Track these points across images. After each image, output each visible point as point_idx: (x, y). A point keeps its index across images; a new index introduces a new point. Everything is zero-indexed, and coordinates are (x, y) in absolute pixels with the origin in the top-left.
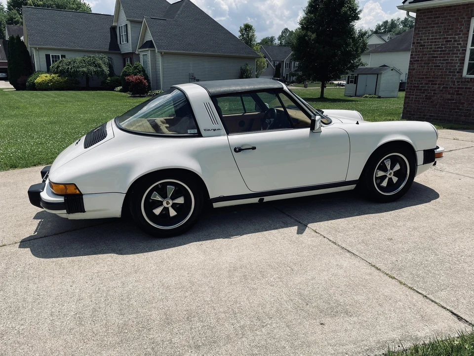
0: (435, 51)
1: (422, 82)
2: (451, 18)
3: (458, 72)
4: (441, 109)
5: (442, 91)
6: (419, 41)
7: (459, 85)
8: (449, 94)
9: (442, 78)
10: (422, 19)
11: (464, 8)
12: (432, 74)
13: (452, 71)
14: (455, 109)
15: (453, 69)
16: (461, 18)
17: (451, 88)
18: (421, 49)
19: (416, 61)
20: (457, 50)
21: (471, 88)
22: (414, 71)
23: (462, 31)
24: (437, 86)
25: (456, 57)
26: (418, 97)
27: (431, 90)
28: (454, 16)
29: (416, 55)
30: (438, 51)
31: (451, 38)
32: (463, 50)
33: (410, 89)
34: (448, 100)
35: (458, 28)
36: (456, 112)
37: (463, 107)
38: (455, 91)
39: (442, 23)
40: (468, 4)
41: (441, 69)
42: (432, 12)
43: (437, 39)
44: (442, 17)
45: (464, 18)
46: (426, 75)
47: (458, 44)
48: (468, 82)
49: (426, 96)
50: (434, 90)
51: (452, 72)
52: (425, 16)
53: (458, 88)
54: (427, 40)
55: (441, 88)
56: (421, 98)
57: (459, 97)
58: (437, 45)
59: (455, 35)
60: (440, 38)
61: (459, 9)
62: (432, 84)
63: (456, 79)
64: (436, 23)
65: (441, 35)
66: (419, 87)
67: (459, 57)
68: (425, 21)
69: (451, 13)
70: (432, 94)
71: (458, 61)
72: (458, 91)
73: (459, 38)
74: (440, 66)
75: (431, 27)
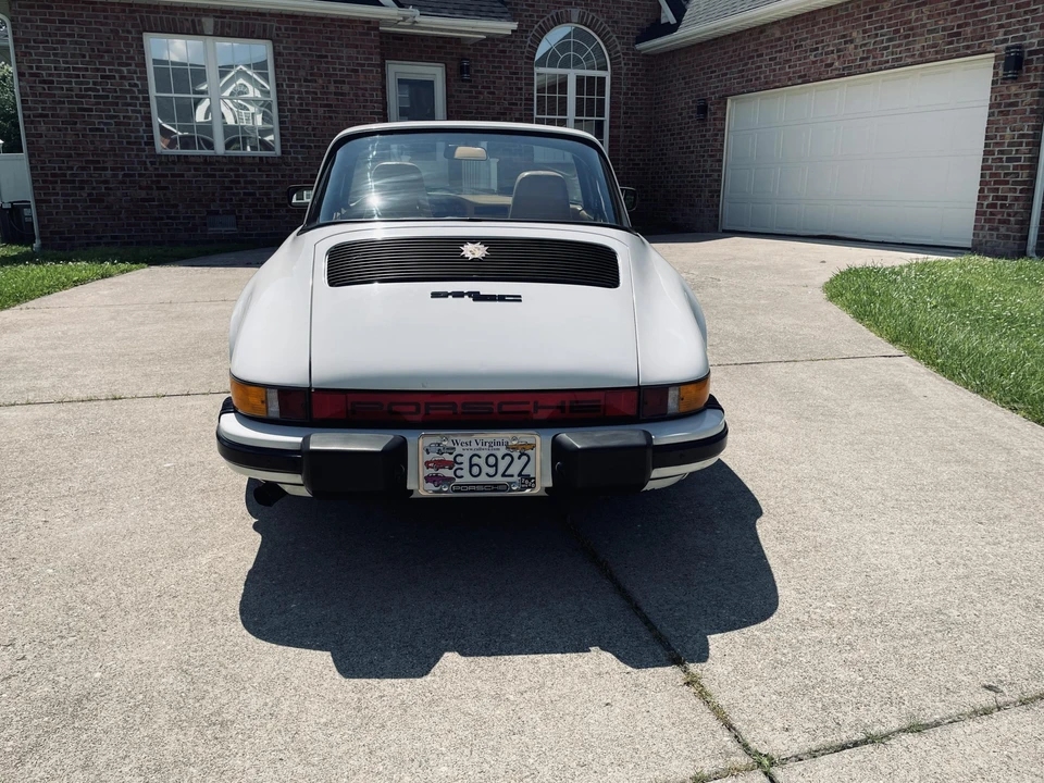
0: (83, 96)
1: (71, 164)
2: (101, 27)
3: (146, 144)
4: (133, 221)
5: (124, 182)
6: (35, 71)
7: (156, 169)
8: (141, 188)
9: (115, 155)
10: (28, 21)
11: (124, 11)
12: (91, 147)
13: (133, 140)
14: (162, 219)
15: (136, 138)
16: (123, 31)
17: (140, 175)
18: (44, 89)
19: (41, 116)
20: (132, 98)
21: (182, 176)
22: (42, 141)
23: (133, 58)
24: (109, 172)
25: (133, 111)
26: (71, 198)
27: (97, 182)
28: (106, 24)
29: (35, 102)
30: (89, 96)
31: (110, 70)
32: (144, 99)
33: (44, 181)
34: (143, 200)
35: (121, 51)
36: (167, 224)
37: (178, 212)
38: (152, 182)
39: (82, 37)
40: (130, 5)
41: (107, 136)
43: (79, 69)
44: (78, 23)
45: (129, 32)
46: (75, 149)
47: (130, 85)
48: (174, 162)
49: (89, 195)
50: (106, 182)
51: (135, 143)
52: (36, 14)
53: (157, 176)
54: (56, 68)
55: (120, 176)
56: (79, 201)
58: (82, 83)
59: (119, 65)
60: (86, 69)
61: (113, 11)
62: (95, 169)
63: (147, 157)
64: (69, 35)
65: (88, 63)
66: (65, 175)
67: (139, 112)
68: (37, 27)
69: (97, 17)
70: (103, 190)
71: (140, 121)
72: (159, 182)
73: (129, 71)
74: (103, 130)
75: (58, 42)
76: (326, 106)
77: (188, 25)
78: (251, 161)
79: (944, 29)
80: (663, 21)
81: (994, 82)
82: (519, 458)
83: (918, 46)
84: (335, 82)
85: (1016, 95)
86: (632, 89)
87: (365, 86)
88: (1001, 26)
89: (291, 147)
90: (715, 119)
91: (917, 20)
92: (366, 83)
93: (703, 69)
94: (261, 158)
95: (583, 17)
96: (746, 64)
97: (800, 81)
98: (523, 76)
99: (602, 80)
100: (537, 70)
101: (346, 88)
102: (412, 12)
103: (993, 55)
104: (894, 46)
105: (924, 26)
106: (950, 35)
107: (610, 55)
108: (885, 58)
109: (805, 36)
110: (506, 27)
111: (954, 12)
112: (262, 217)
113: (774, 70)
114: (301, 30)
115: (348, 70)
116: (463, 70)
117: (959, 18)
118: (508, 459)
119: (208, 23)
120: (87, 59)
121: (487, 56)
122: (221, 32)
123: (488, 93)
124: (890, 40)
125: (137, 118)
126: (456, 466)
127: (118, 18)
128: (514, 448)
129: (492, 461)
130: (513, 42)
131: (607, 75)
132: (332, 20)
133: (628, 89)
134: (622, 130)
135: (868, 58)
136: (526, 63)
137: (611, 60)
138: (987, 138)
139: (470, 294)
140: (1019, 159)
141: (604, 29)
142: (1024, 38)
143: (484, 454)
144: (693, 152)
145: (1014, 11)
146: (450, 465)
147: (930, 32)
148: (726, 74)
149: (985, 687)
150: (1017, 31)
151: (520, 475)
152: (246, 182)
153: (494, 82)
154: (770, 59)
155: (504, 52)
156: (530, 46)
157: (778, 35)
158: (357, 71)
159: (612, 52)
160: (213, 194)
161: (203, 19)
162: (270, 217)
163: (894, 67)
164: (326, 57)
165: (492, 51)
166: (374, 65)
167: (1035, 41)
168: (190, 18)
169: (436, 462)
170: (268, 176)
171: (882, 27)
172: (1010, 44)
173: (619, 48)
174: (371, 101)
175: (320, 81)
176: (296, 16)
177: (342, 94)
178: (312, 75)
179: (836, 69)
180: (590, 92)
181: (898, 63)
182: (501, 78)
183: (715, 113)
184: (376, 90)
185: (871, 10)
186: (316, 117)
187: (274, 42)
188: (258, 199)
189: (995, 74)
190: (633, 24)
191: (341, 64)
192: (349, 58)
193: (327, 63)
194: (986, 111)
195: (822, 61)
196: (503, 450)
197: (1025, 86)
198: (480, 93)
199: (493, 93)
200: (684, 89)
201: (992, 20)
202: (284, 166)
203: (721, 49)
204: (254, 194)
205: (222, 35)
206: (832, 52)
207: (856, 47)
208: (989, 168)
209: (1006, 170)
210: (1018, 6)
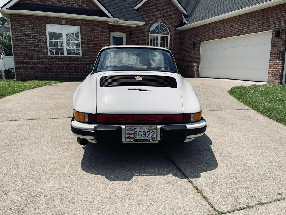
0: (29, 40)
1: (25, 58)
2: (35, 22)
3: (46, 53)
4: (42, 73)
5: (39, 63)
6: (16, 33)
7: (48, 60)
8: (44, 65)
9: (37, 56)
10: (15, 20)
11: (41, 18)
12: (31, 54)
13: (42, 52)
15: (43, 51)
16: (41, 23)
17: (44, 61)
18: (19, 38)
19: (18, 45)
20: (42, 41)
21: (55, 62)
22: (18, 52)
24: (36, 60)
25: (43, 44)
26: (25, 68)
27: (32, 63)
28: (36, 22)
29: (16, 42)
30: (31, 40)
31: (37, 34)
32: (46, 41)
33: (18, 63)
34: (44, 68)
35: (40, 29)
36: (51, 74)
37: (54, 71)
38: (47, 63)
39: (30, 25)
40: (43, 17)
41: (35, 51)
42: (21, 17)
43: (29, 33)
44: (28, 21)
45: (42, 24)
46: (27, 54)
47: (42, 37)
48: (53, 58)
49: (30, 66)
50: (35, 63)
51: (43, 53)
52: (17, 18)
53: (48, 61)
54: (22, 33)
55: (39, 62)
56: (27, 68)
57: (50, 67)
58: (29, 37)
59: (39, 32)
60: (30, 33)
61: (38, 18)
62: (32, 60)
63: (46, 57)
64: (26, 24)
65: (31, 32)
66: (24, 61)
67: (44, 45)
68: (17, 22)
69: (33, 19)
70: (34, 65)
71: (44, 47)
72: (49, 63)
73: (42, 34)
74: (34, 49)
75: (23, 26)
76: (94, 43)
77: (58, 22)
78: (74, 58)
79: (259, 24)
80: (183, 22)
81: (272, 38)
82: (152, 132)
83: (252, 29)
84: (97, 37)
85: (278, 41)
86: (175, 40)
87: (105, 38)
88: (274, 23)
89: (85, 54)
90: (197, 48)
91: (251, 22)
92: (105, 37)
93: (194, 34)
94: (76, 57)
95: (162, 21)
96: (206, 33)
97: (220, 38)
98: (146, 36)
99: (167, 37)
100: (150, 35)
101: (99, 39)
102: (118, 19)
103: (272, 31)
104: (246, 29)
105: (253, 23)
106: (260, 26)
107: (169, 31)
108: (243, 32)
109: (221, 26)
110: (142, 23)
111: (261, 19)
112: (76, 73)
113: (213, 35)
114: (88, 24)
115: (100, 34)
116: (130, 34)
117: (263, 21)
118: (149, 133)
119: (63, 22)
120: (31, 30)
121: (137, 31)
122: (67, 24)
123: (137, 40)
124: (244, 27)
125: (44, 46)
126: (135, 134)
127: (39, 20)
128: (150, 130)
129: (144, 133)
130: (144, 27)
131: (169, 36)
132: (96, 21)
133: (174, 40)
134: (173, 50)
135: (238, 32)
136: (147, 33)
137: (170, 32)
138: (271, 52)
139: (138, 89)
140: (279, 58)
141: (168, 24)
142: (280, 26)
143: (142, 131)
144: (192, 56)
145: (277, 19)
146: (133, 134)
147: (255, 25)
148: (200, 36)
149: (278, 194)
150: (278, 24)
151: (152, 137)
152: (72, 63)
153: (139, 38)
154: (212, 32)
155: (141, 30)
156: (148, 28)
157: (214, 26)
158: (103, 34)
159: (170, 30)
160: (63, 66)
161: (62, 21)
162: (78, 73)
163: (245, 34)
164: (94, 31)
165: (138, 29)
166: (107, 33)
167: (283, 27)
168: (58, 20)
169: (129, 133)
170: (78, 62)
171: (242, 24)
172: (276, 28)
173: (172, 29)
174: (106, 42)
175: (93, 37)
176: (87, 20)
177: (98, 40)
178: (90, 35)
179: (230, 35)
180: (164, 40)
181: (246, 33)
182: (140, 37)
183: (198, 46)
184: (107, 39)
185: (239, 19)
186: (91, 46)
187: (81, 27)
188: (75, 68)
189: (273, 36)
190: (175, 23)
191: (98, 33)
192: (101, 31)
193: (95, 32)
194: (270, 45)
195: (226, 32)
196: (147, 130)
197: (281, 39)
198: (135, 40)
199: (138, 40)
200: (189, 40)
201: (271, 21)
202: (82, 59)
203: (199, 29)
204: (74, 67)
205: (67, 25)
206: (229, 30)
207: (235, 29)
208: (272, 60)
209: (276, 61)
210: (278, 18)
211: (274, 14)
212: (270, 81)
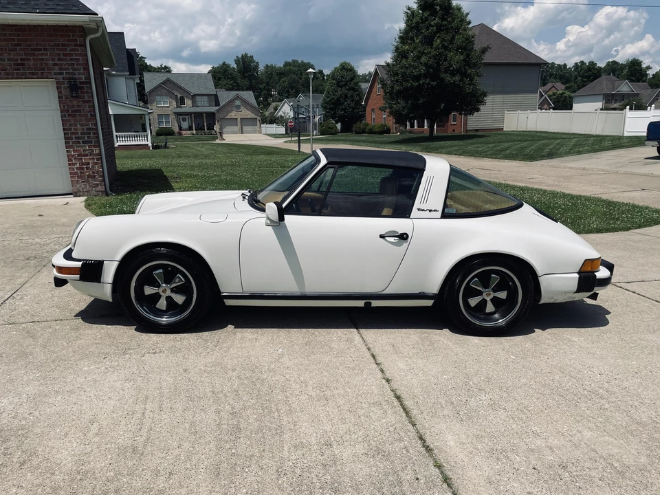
79: (9, 60)
81: (59, 97)
85: (78, 106)
88: (55, 64)
103: (54, 80)
106: (15, 64)
111: (15, 50)
117: (21, 55)
138: (64, 129)
140: (91, 142)
142: (73, 74)
145: (62, 56)
150: (68, 69)
167: (83, 77)
172: (65, 75)
189: (60, 92)
197: (83, 101)
201: (47, 60)
208: (71, 147)
209: (84, 148)
210: (64, 55)
211: (52, 43)
212: (80, 191)
